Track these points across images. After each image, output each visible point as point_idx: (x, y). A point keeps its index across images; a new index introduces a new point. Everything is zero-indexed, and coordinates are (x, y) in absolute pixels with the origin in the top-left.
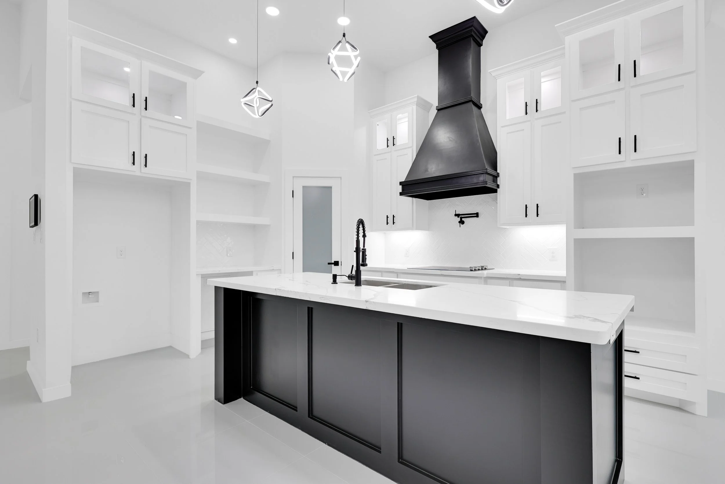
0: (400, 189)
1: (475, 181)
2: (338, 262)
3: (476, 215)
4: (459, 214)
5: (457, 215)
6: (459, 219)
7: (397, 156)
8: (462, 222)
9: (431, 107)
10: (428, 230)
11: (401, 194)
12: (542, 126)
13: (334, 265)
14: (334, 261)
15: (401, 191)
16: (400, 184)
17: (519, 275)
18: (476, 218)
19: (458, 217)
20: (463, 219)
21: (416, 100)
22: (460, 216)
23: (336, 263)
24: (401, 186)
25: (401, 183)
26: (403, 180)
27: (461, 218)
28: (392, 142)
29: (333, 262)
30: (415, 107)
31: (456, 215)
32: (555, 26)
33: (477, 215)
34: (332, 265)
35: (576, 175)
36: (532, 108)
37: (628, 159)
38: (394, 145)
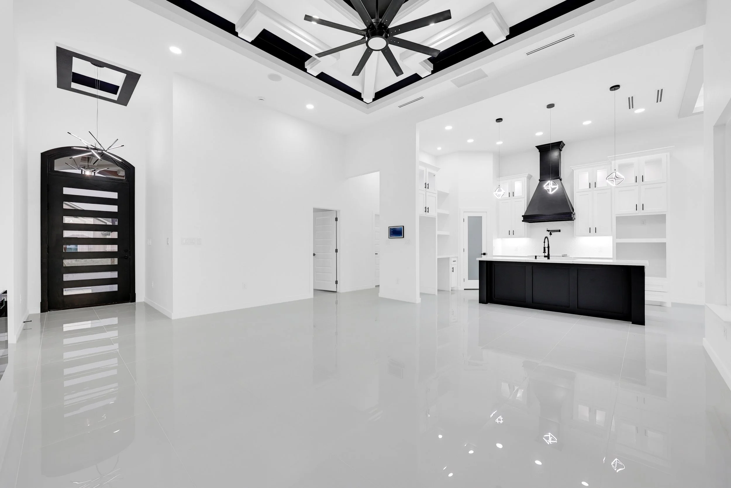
0: (522, 219)
6: (549, 233)
7: (515, 202)
8: (551, 234)
9: (531, 177)
11: (523, 221)
18: (558, 232)
21: (527, 175)
22: (550, 231)
23: (484, 254)
24: (523, 217)
25: (523, 216)
26: (523, 215)
28: (512, 194)
30: (526, 178)
31: (547, 231)
33: (560, 231)
35: (617, 217)
36: (593, 185)
37: (640, 212)
38: (513, 196)
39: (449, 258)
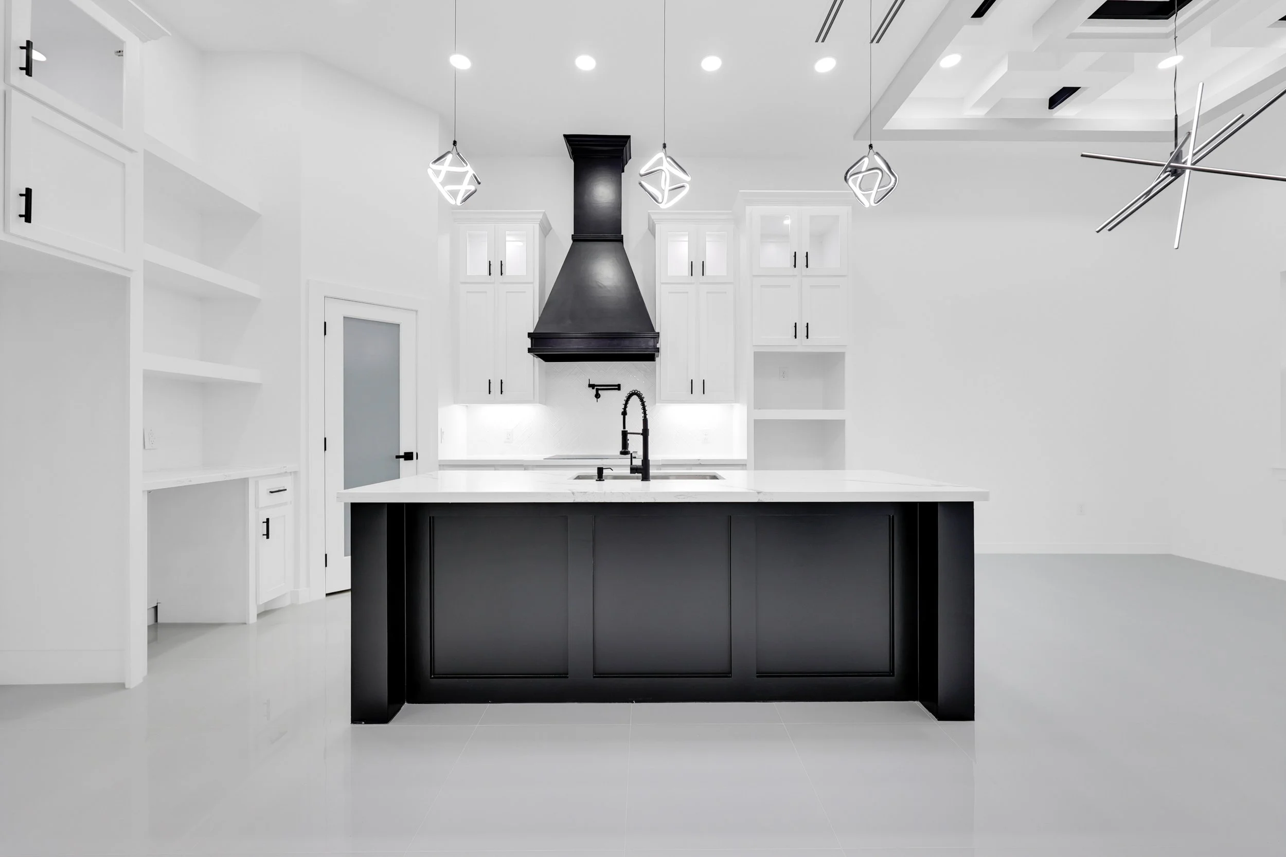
0: (528, 343)
1: (643, 346)
2: (412, 453)
3: (617, 387)
4: (594, 385)
5: (592, 386)
6: (594, 391)
7: (507, 292)
8: (598, 396)
9: (550, 230)
10: (545, 404)
11: (529, 352)
12: (707, 293)
13: (403, 459)
14: (405, 453)
15: (530, 347)
16: (528, 335)
17: (699, 460)
18: (616, 392)
19: (593, 388)
20: (600, 392)
21: (541, 216)
22: (596, 387)
23: (409, 456)
24: (530, 339)
26: (531, 333)
27: (597, 390)
28: (496, 268)
29: (402, 454)
30: (537, 227)
31: (590, 385)
32: (740, 191)
34: (401, 459)
35: (756, 354)
36: (697, 268)
37: (801, 345)
38: (502, 274)
39: (244, 481)
